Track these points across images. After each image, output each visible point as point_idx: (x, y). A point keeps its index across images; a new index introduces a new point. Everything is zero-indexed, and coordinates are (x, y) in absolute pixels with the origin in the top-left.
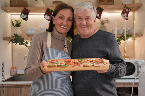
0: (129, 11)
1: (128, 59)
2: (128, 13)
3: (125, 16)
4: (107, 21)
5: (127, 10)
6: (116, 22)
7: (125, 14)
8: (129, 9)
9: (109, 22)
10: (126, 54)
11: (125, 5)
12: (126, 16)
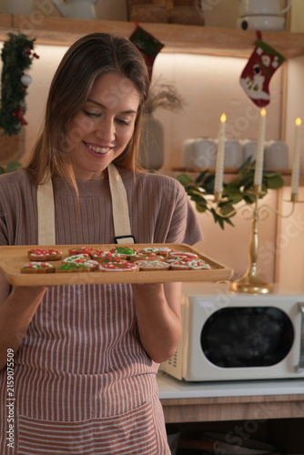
0: (275, 64)
1: (265, 291)
2: (268, 73)
3: (256, 89)
4: (172, 99)
5: (266, 60)
6: (223, 118)
7: (259, 79)
8: (276, 58)
9: (177, 102)
10: (255, 268)
11: (259, 34)
12: (261, 86)
